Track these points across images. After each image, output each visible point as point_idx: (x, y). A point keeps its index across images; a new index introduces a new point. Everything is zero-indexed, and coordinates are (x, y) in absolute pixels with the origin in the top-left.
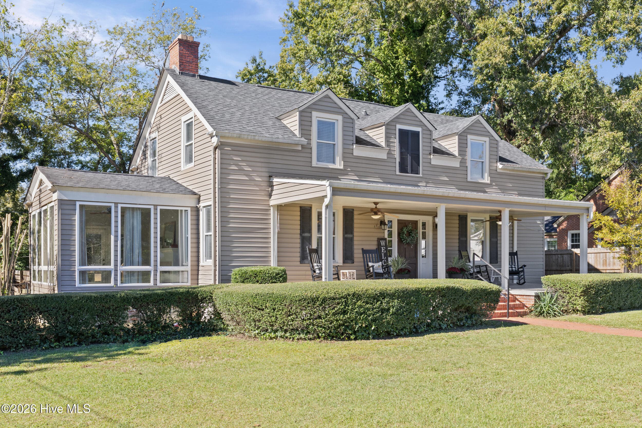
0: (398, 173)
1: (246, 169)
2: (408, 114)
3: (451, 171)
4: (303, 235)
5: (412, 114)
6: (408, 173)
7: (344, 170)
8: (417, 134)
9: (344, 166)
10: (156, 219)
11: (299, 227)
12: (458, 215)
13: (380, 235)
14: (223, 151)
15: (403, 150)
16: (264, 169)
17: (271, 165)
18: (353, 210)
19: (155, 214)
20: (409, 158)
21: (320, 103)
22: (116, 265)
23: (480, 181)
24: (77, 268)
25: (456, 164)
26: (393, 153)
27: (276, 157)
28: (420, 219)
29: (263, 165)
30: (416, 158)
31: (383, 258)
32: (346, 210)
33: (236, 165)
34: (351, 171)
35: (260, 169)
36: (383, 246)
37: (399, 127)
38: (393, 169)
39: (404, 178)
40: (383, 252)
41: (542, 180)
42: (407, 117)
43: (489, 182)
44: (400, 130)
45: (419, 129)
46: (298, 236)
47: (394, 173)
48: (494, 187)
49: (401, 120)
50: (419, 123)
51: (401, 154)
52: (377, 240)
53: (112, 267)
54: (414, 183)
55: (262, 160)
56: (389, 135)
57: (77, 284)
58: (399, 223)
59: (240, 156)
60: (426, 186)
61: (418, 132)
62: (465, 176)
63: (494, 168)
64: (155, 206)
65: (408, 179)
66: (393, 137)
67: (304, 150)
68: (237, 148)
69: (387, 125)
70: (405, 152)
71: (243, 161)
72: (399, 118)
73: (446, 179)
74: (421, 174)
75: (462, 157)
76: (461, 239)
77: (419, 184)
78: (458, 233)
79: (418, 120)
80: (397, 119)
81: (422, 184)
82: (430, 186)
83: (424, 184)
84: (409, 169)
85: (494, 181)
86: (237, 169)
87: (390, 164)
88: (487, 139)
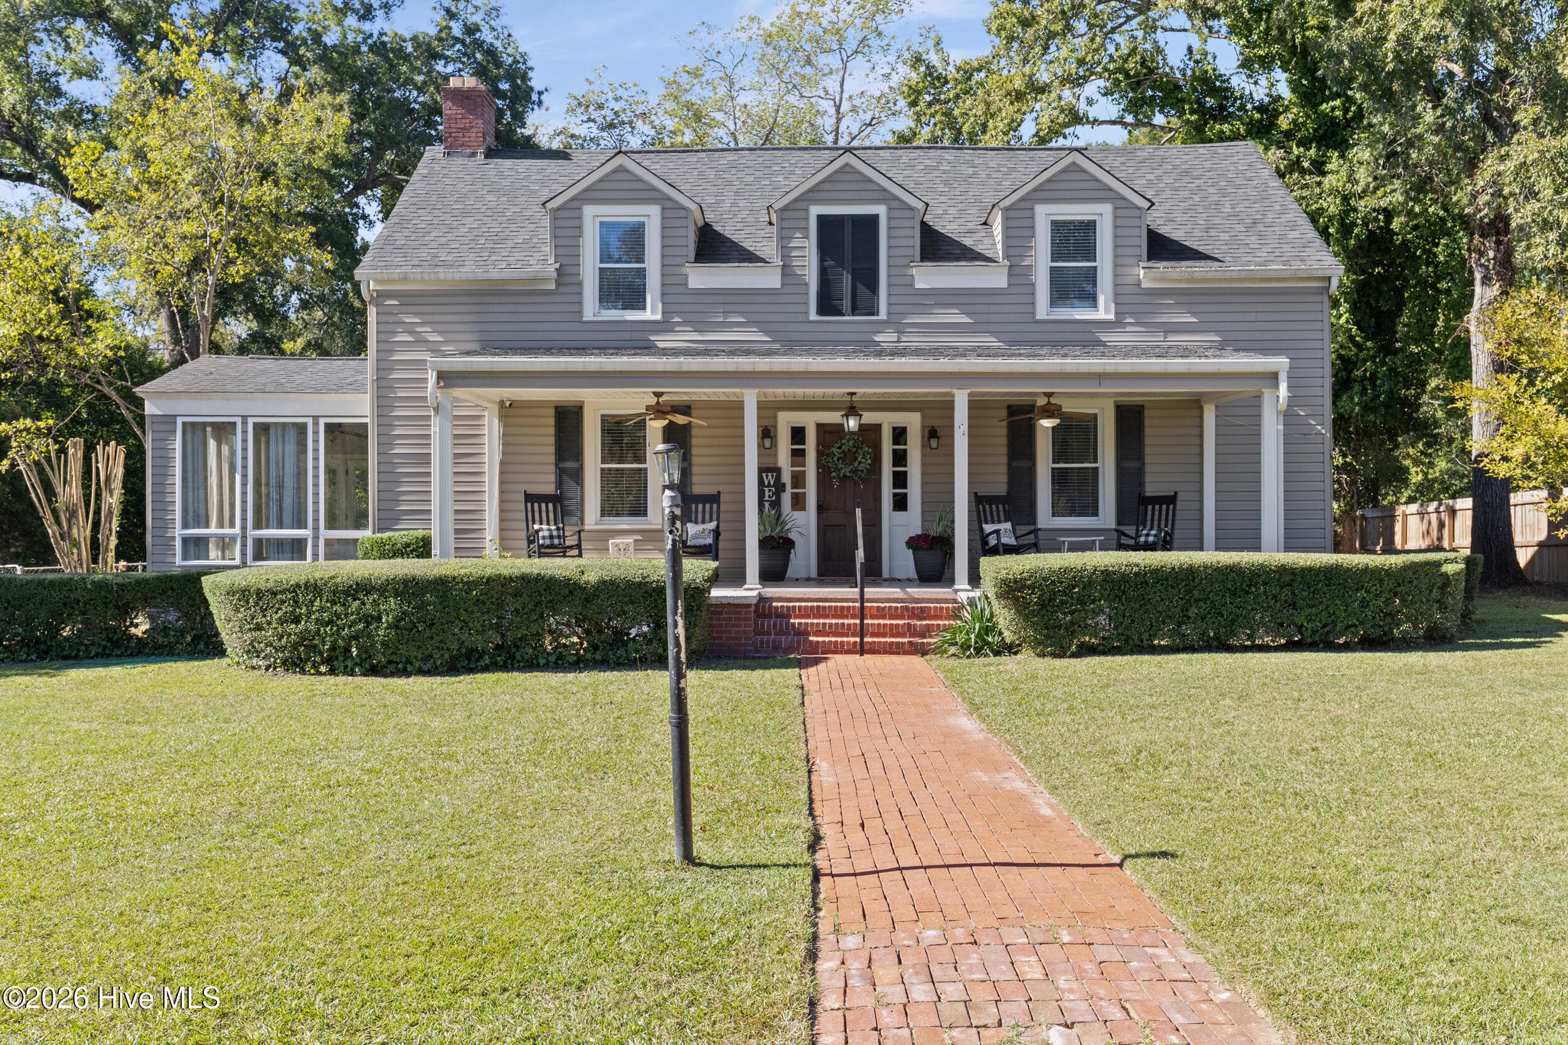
0: (813, 316)
1: (431, 339)
2: (846, 177)
3: (981, 299)
4: (562, 465)
5: (857, 177)
6: (843, 315)
7: (664, 322)
8: (873, 220)
9: (663, 313)
10: (316, 441)
11: (552, 449)
12: (1005, 405)
14: (382, 309)
15: (830, 263)
16: (470, 337)
17: (486, 327)
18: (690, 407)
19: (316, 433)
20: (847, 279)
21: (603, 185)
22: (244, 528)
23: (1078, 317)
24: (178, 532)
25: (996, 278)
26: (799, 273)
27: (497, 308)
28: (887, 420)
29: (469, 327)
30: (867, 278)
33: (410, 333)
34: (685, 323)
35: (461, 337)
36: (769, 486)
37: (816, 210)
38: (802, 308)
39: (832, 327)
40: (767, 498)
41: (1318, 298)
42: (842, 186)
43: (1111, 316)
44: (821, 219)
45: (880, 210)
46: (552, 468)
47: (801, 318)
48: (1129, 329)
49: (824, 195)
50: (877, 195)
51: (823, 272)
53: (237, 530)
54: (862, 337)
55: (467, 318)
56: (787, 233)
57: (178, 561)
58: (825, 432)
59: (416, 314)
60: (898, 342)
61: (876, 217)
62: (1029, 308)
63: (1132, 280)
64: (316, 418)
65: (842, 328)
66: (798, 235)
67: (562, 289)
68: (412, 300)
69: (783, 209)
70: (833, 267)
71: (423, 324)
72: (819, 191)
73: (964, 319)
74: (883, 315)
75: (1015, 261)
76: (1014, 464)
77: (877, 339)
78: (1004, 450)
79: (876, 188)
80: (813, 195)
81: (886, 338)
82: (912, 340)
83: (893, 337)
84: (846, 304)
85: (1131, 314)
86: (411, 339)
87: (790, 299)
88: (1106, 209)
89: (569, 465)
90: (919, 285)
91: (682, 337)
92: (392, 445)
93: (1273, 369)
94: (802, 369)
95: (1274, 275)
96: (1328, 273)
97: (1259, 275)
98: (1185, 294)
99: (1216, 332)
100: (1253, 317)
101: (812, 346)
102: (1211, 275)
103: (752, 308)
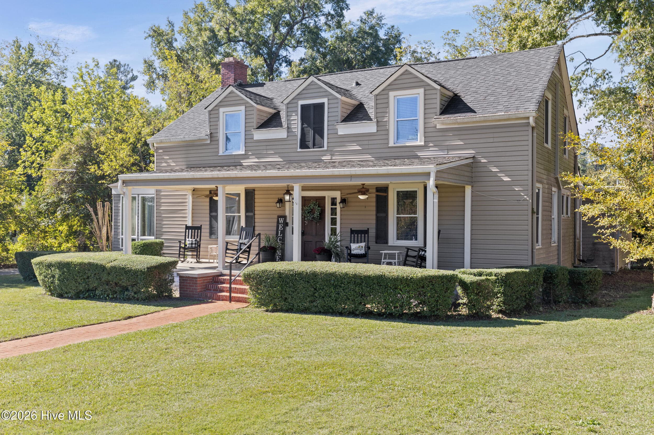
0: (299, 149)
1: (172, 165)
2: (312, 87)
3: (366, 138)
4: (211, 214)
5: (316, 86)
6: (309, 148)
7: (245, 154)
8: (322, 105)
9: (245, 150)
11: (208, 208)
12: (375, 187)
13: (280, 213)
14: (158, 154)
15: (305, 125)
16: (183, 163)
17: (188, 159)
18: (254, 190)
20: (311, 132)
21: (226, 99)
23: (407, 144)
25: (371, 128)
26: (294, 131)
27: (192, 152)
28: (328, 195)
29: (182, 160)
30: (319, 131)
31: (279, 235)
32: (247, 191)
33: (166, 162)
34: (253, 155)
35: (181, 163)
36: (281, 224)
37: (301, 102)
38: (294, 146)
39: (305, 154)
40: (280, 229)
41: (526, 129)
42: (310, 91)
43: (423, 143)
44: (302, 106)
45: (325, 100)
46: (208, 215)
47: (294, 150)
48: (431, 149)
49: (303, 96)
50: (324, 94)
51: (303, 130)
52: (276, 217)
54: (317, 158)
55: (183, 156)
56: (289, 114)
58: (305, 200)
59: (168, 155)
60: (331, 159)
61: (323, 104)
62: (385, 141)
63: (432, 125)
64: (138, 195)
65: (309, 154)
66: (294, 114)
67: (213, 143)
68: (167, 150)
69: (288, 104)
70: (307, 127)
71: (170, 159)
72: (302, 94)
73: (359, 148)
74: (325, 148)
75: (379, 119)
76: (378, 215)
77: (323, 158)
78: (374, 208)
79: (324, 90)
80: (300, 96)
81: (326, 158)
82: (337, 158)
83: (329, 157)
84: (311, 144)
85: (432, 141)
86: (166, 165)
87: (290, 142)
88: (421, 91)
89: (214, 214)
90: (340, 133)
91: (252, 161)
92: (161, 206)
93: (427, 171)
94: (235, 176)
95: (498, 118)
96: (527, 115)
97: (490, 119)
98: (458, 130)
99: (473, 149)
100: (491, 140)
101: (298, 163)
102: (466, 120)
103: (277, 147)
